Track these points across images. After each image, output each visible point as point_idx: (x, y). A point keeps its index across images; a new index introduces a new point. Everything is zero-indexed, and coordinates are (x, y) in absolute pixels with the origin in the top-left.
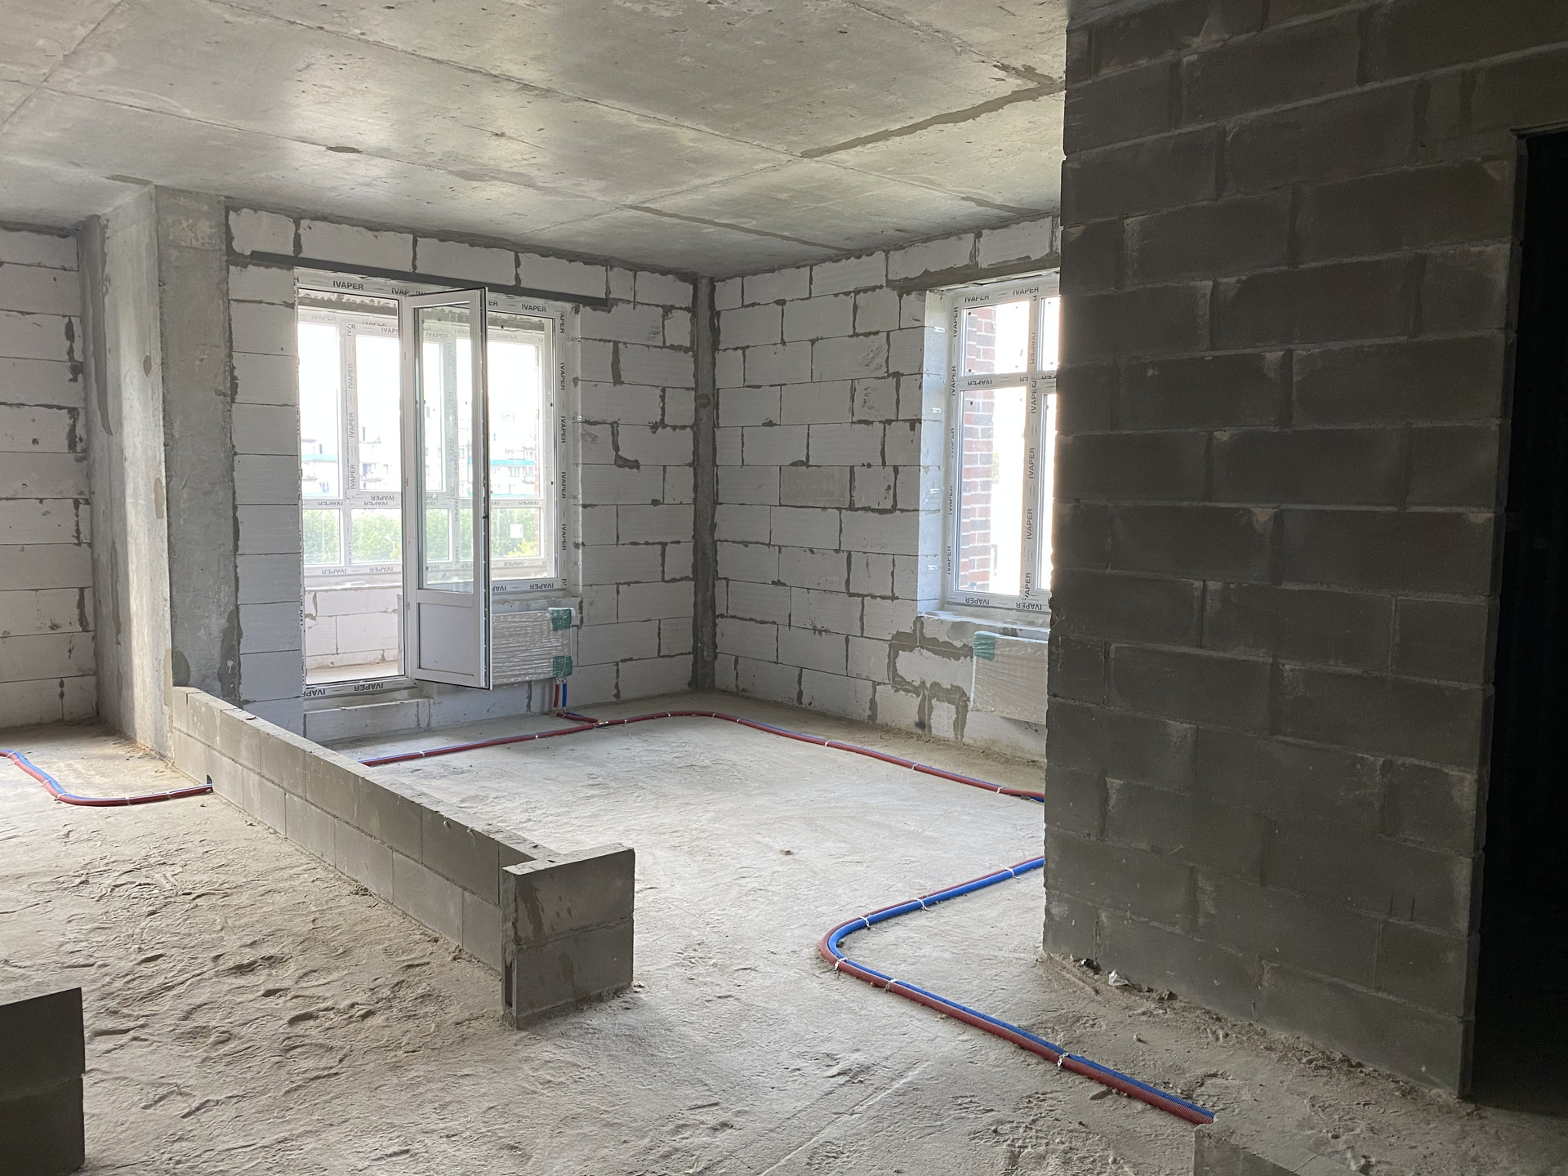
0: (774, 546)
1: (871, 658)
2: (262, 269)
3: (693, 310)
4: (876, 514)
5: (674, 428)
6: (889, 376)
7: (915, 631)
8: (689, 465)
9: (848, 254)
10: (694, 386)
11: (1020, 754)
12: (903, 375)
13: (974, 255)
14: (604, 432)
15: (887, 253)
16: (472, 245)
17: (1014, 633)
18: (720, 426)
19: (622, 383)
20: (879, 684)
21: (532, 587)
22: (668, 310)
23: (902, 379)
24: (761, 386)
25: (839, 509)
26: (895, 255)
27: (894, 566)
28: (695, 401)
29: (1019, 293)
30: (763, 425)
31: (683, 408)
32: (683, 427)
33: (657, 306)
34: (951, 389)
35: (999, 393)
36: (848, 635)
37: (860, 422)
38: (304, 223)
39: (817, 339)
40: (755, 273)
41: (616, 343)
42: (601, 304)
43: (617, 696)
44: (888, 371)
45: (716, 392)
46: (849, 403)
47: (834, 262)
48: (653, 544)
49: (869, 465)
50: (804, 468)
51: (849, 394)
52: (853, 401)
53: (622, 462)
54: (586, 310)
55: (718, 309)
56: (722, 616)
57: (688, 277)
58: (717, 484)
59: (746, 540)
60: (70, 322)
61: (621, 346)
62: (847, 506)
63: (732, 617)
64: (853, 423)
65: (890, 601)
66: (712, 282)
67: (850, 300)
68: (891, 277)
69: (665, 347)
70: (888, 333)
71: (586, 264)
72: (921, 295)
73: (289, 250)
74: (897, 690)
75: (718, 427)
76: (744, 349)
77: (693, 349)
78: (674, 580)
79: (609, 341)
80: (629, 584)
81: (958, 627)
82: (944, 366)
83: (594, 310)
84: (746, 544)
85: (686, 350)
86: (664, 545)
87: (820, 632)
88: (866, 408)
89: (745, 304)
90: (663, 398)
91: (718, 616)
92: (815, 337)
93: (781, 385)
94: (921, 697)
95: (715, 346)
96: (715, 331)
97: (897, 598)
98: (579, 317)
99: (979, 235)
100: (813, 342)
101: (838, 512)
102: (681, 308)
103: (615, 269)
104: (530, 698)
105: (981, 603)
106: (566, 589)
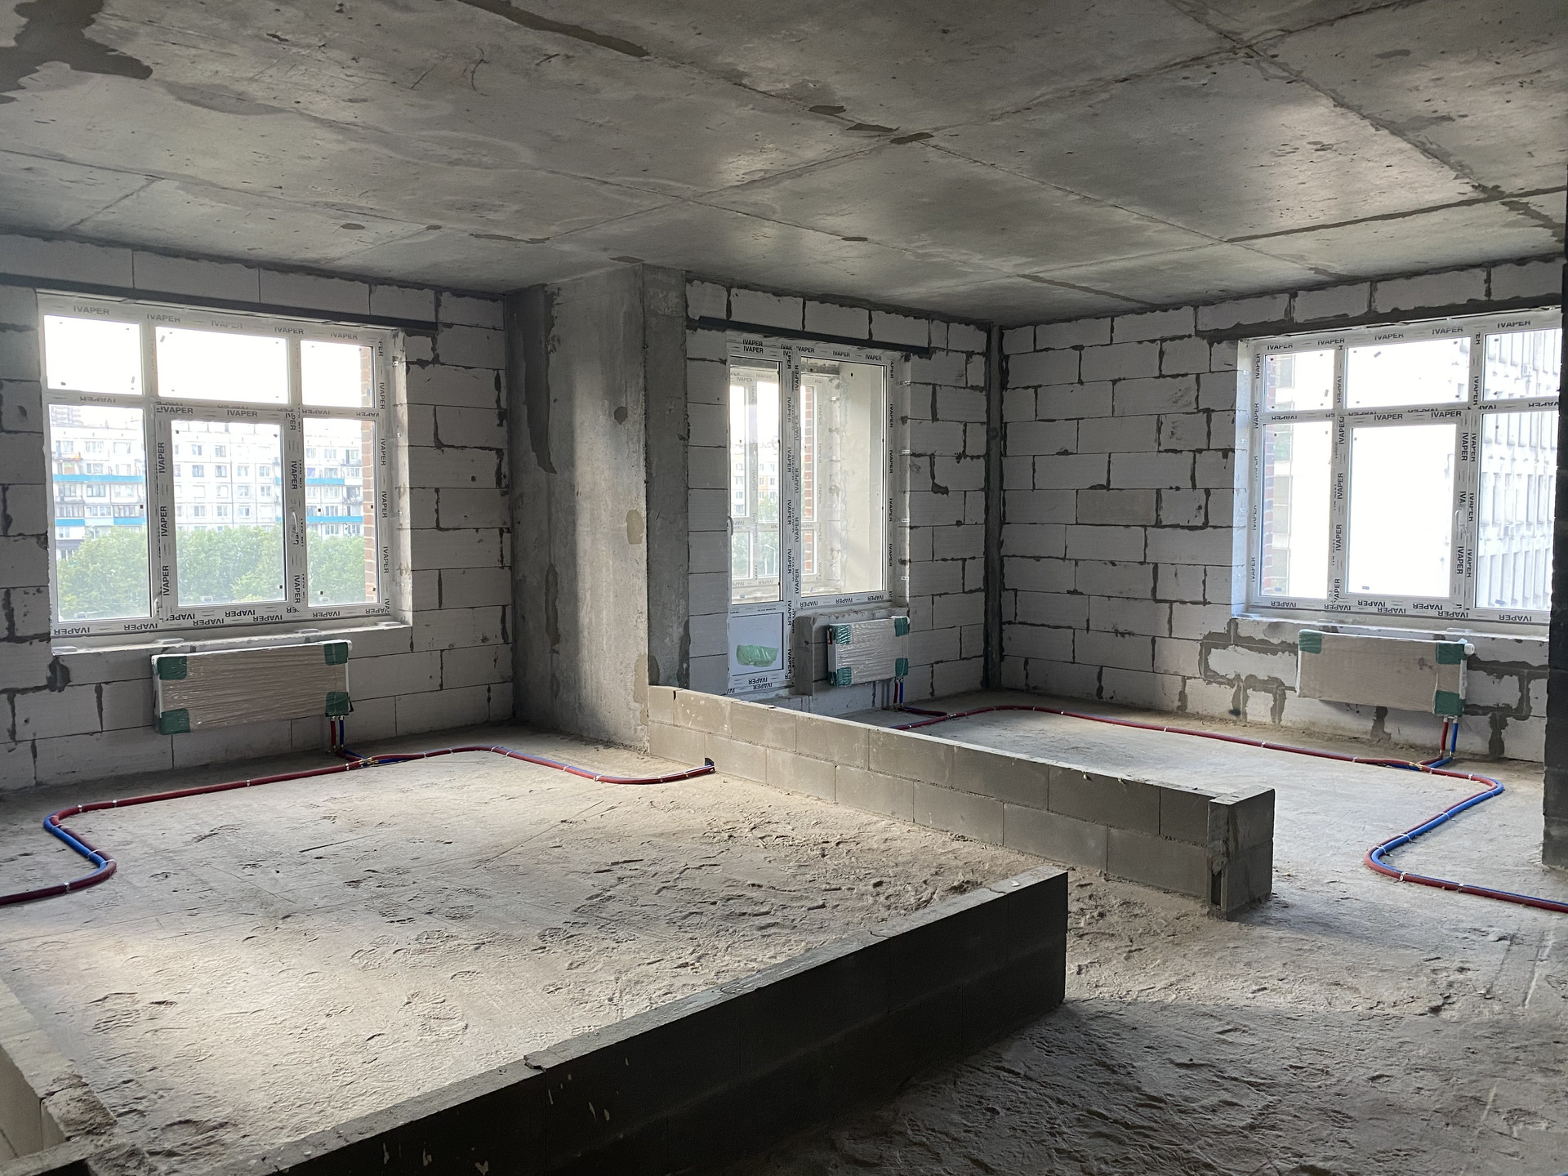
0: (1069, 559)
1: (1181, 657)
2: (706, 332)
3: (986, 354)
4: (1186, 531)
5: (972, 457)
6: (1199, 411)
7: (1229, 631)
8: (982, 490)
9: (1153, 308)
10: (985, 420)
11: (1341, 732)
12: (1214, 411)
13: (1289, 311)
14: (924, 462)
15: (1196, 308)
16: (841, 306)
17: (1334, 630)
18: (1008, 454)
19: (938, 420)
20: (1189, 678)
21: (869, 599)
22: (970, 355)
23: (1213, 414)
24: (1055, 420)
25: (1145, 527)
26: (1204, 311)
27: (1206, 575)
28: (987, 434)
29: (1323, 344)
30: (1058, 454)
31: (978, 441)
32: (978, 457)
33: (963, 352)
34: (1255, 422)
35: (1298, 427)
36: (1154, 637)
37: (1167, 451)
38: (734, 291)
39: (1120, 380)
40: (1049, 322)
41: (934, 385)
42: (925, 352)
43: (932, 694)
44: (1198, 408)
45: (1004, 425)
46: (1154, 435)
47: (1138, 314)
48: (957, 559)
49: (1178, 489)
50: (1105, 491)
51: (1155, 427)
52: (1160, 433)
53: (939, 489)
54: (914, 358)
55: (1006, 352)
56: (1010, 623)
57: (984, 326)
58: (1004, 505)
59: (1037, 555)
60: (498, 374)
61: (938, 388)
62: (1153, 523)
63: (1020, 623)
64: (1160, 452)
65: (1202, 606)
66: (1002, 329)
67: (1157, 347)
68: (1200, 328)
69: (967, 387)
70: (1198, 375)
71: (915, 318)
72: (1232, 343)
73: (723, 315)
74: (1209, 683)
75: (1005, 456)
76: (1036, 388)
77: (987, 389)
78: (971, 592)
79: (930, 384)
80: (940, 595)
81: (1274, 627)
82: (1249, 403)
83: (920, 358)
84: (1038, 559)
85: (981, 389)
86: (964, 560)
87: (1123, 635)
88: (1174, 440)
89: (1038, 348)
90: (965, 431)
91: (1004, 623)
92: (1117, 377)
93: (1078, 419)
94: (1235, 688)
95: (1003, 386)
96: (1004, 373)
97: (1210, 603)
98: (909, 364)
99: (1294, 295)
100: (1114, 382)
101: (1143, 530)
102: (978, 353)
103: (935, 322)
104: (874, 695)
105: (1288, 606)
106: (894, 600)
